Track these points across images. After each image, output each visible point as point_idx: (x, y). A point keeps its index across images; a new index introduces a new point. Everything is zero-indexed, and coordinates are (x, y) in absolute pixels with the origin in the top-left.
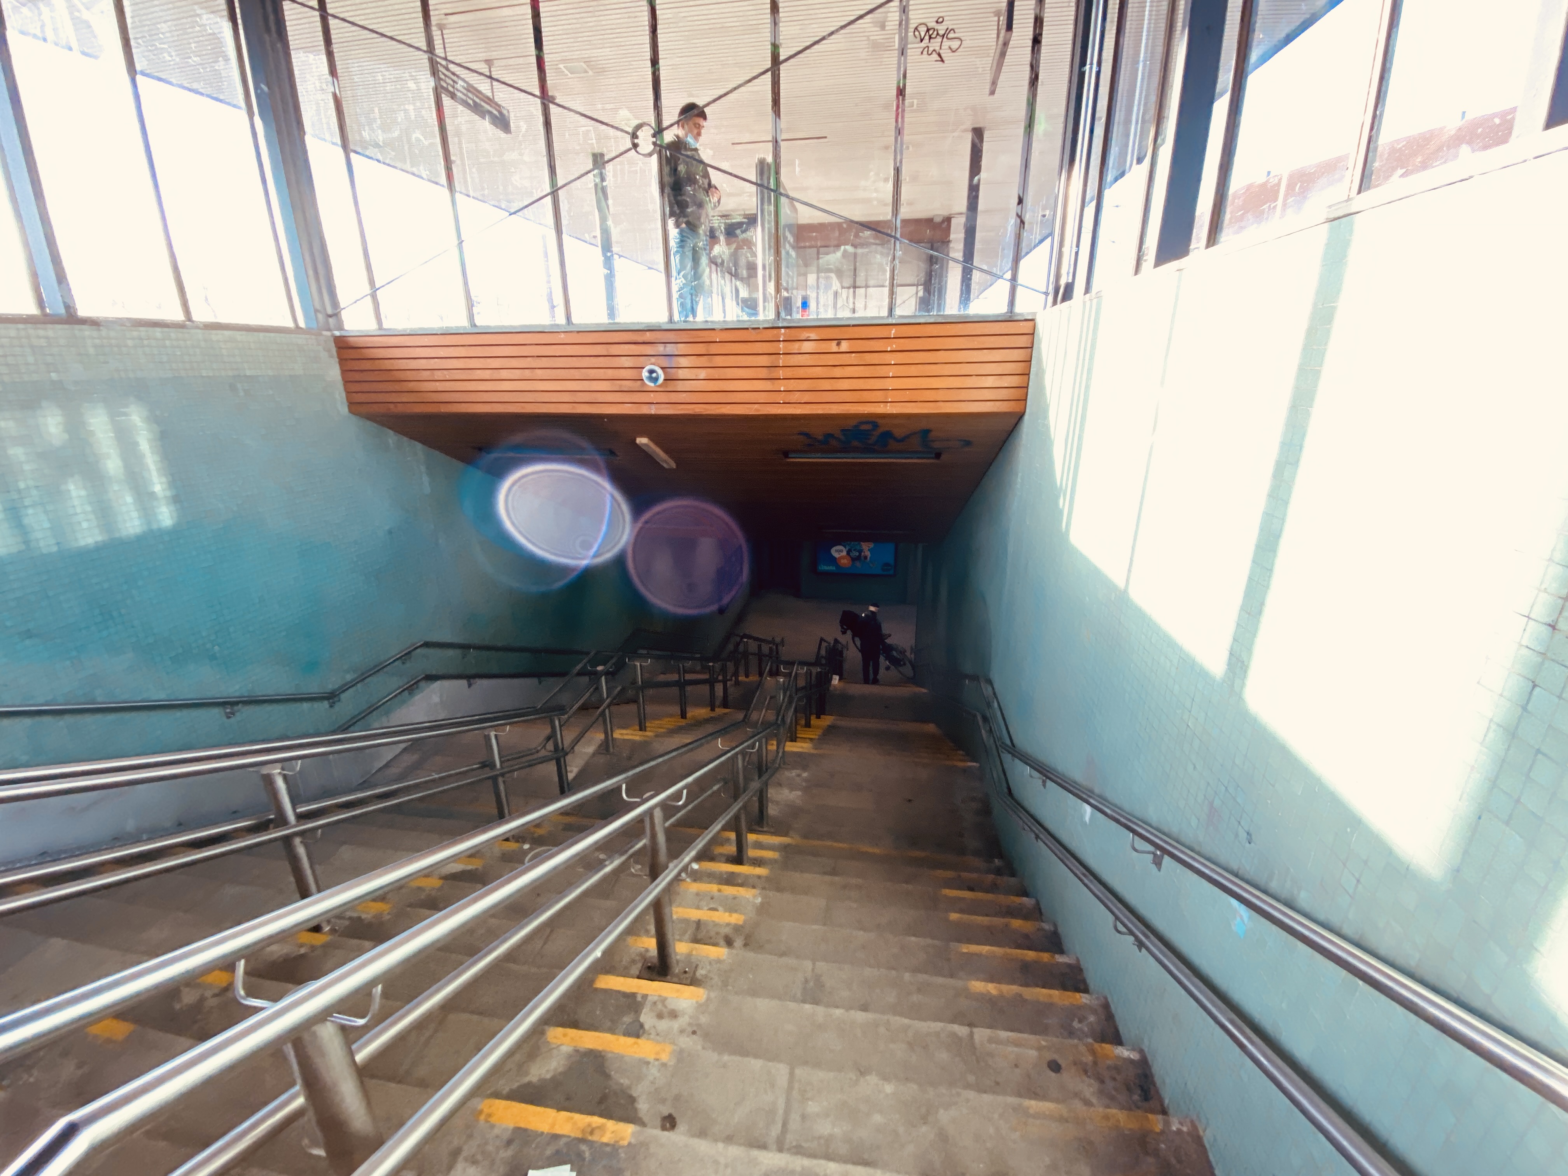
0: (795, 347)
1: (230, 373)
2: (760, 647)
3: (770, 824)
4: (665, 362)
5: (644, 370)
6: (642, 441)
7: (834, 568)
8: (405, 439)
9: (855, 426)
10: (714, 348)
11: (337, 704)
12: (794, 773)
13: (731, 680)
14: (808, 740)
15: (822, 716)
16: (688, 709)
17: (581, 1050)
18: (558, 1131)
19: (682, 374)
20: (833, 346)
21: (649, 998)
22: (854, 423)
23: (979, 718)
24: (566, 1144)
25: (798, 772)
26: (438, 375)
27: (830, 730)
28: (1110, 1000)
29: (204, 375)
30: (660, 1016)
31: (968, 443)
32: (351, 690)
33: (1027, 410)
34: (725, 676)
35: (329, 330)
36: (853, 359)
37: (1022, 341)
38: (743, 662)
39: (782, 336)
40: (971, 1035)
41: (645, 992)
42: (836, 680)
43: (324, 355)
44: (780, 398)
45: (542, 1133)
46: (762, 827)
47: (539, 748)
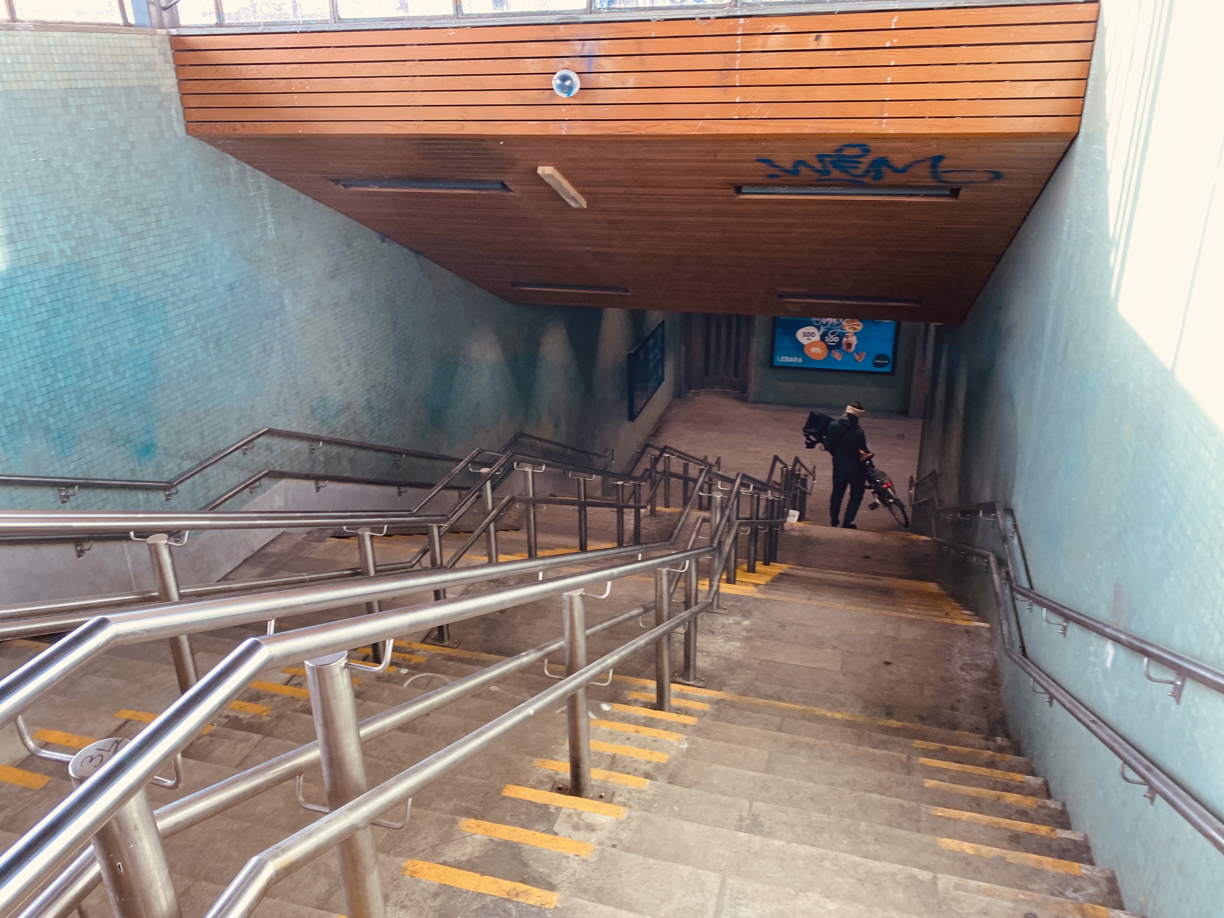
0: (758, 43)
1: (62, 85)
2: (686, 466)
3: (698, 676)
4: (583, 65)
5: (555, 76)
6: (545, 170)
7: (800, 360)
8: (248, 167)
9: (839, 151)
10: (647, 46)
11: (174, 497)
12: (731, 620)
13: (645, 507)
14: (751, 585)
15: (772, 563)
16: (589, 542)
17: (496, 840)
18: (482, 890)
19: (603, 80)
20: (810, 42)
21: (564, 810)
22: (835, 145)
23: (992, 559)
24: (493, 902)
25: (737, 619)
26: (296, 85)
27: (782, 577)
28: (1117, 874)
29: (35, 87)
30: (576, 827)
31: (997, 176)
32: (188, 482)
33: (1082, 131)
34: (637, 500)
35: (162, 27)
36: (837, 58)
37: (1079, 32)
38: (662, 483)
39: (740, 28)
40: (934, 881)
41: (560, 805)
42: (793, 516)
43: (159, 59)
44: (734, 112)
45: (468, 891)
46: (688, 680)
47: (414, 562)
